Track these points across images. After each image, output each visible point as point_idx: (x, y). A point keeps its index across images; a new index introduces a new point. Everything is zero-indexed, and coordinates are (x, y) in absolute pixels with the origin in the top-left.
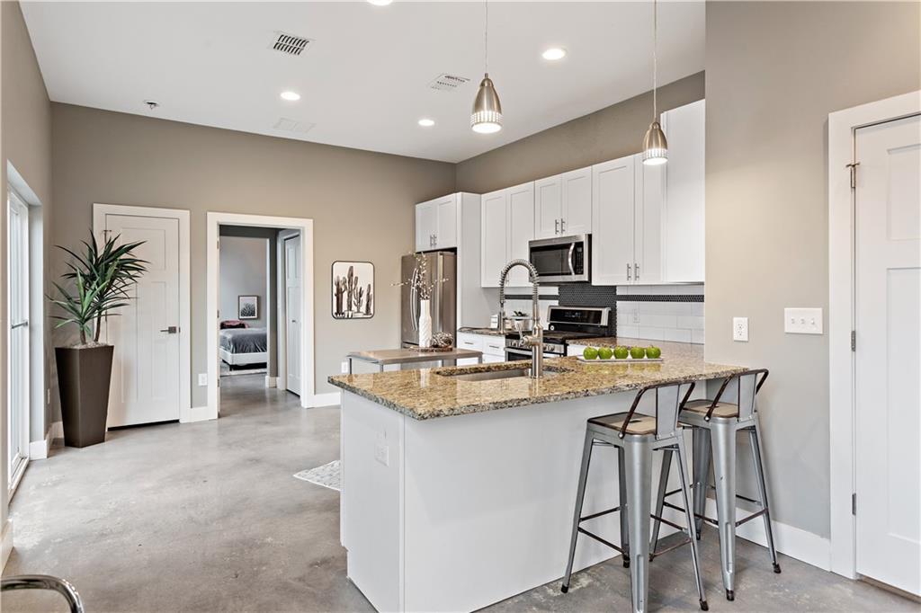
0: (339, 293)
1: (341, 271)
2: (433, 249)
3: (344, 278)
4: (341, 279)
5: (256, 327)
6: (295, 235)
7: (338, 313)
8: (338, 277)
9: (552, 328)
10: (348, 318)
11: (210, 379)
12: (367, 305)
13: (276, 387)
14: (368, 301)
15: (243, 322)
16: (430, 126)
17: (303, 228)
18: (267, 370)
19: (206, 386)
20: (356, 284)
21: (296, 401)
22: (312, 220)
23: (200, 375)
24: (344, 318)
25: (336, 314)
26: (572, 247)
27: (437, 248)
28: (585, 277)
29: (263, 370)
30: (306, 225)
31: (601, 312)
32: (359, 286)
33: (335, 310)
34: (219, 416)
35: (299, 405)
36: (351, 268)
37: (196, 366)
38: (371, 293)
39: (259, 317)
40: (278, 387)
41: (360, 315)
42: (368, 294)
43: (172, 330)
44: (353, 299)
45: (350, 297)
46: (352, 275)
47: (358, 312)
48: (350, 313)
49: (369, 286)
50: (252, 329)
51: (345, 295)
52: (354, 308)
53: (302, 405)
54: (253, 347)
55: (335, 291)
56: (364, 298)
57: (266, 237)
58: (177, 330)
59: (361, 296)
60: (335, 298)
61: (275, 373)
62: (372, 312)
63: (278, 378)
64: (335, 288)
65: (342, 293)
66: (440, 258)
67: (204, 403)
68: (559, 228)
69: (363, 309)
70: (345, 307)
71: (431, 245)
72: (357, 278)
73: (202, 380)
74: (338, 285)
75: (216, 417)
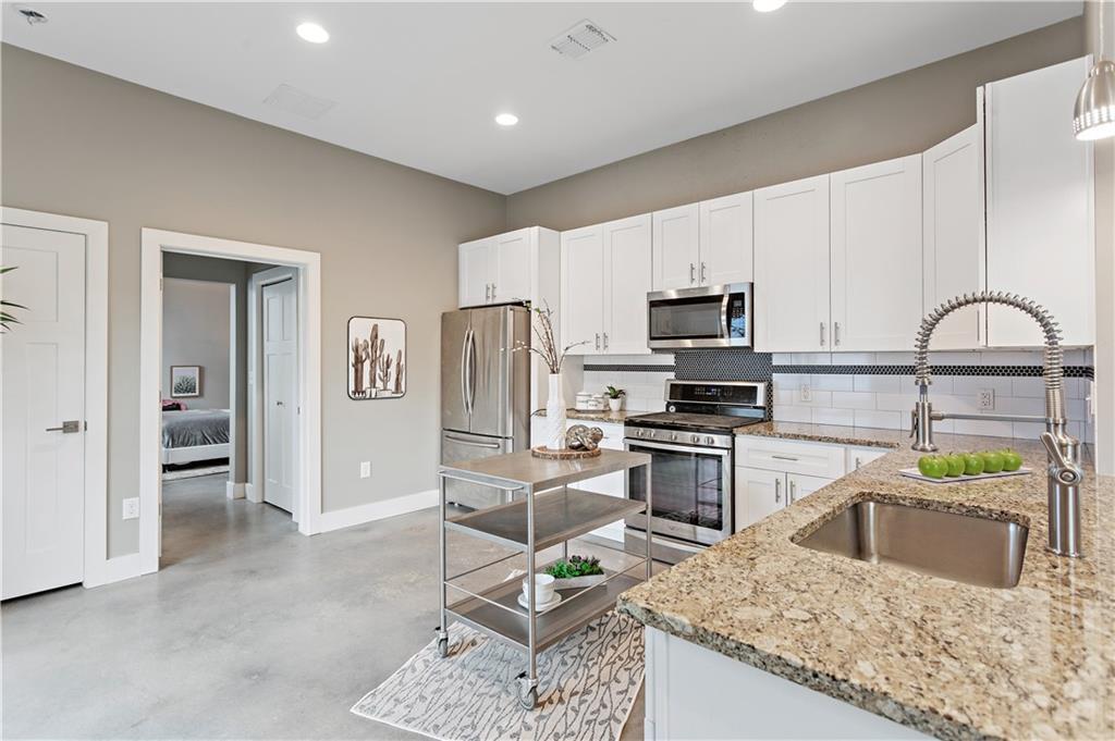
0: (359, 361)
1: (360, 331)
2: (490, 302)
3: (365, 341)
4: (361, 342)
5: (202, 409)
6: (286, 277)
7: (357, 391)
8: (357, 340)
9: (673, 409)
10: (370, 398)
11: (145, 507)
12: (397, 379)
13: (245, 498)
14: (399, 373)
15: (178, 401)
16: (512, 126)
17: (305, 265)
18: (231, 468)
19: (136, 520)
20: (381, 351)
21: (284, 522)
22: (318, 254)
23: (126, 502)
24: (365, 399)
25: (354, 393)
26: (725, 301)
27: (497, 301)
28: (745, 342)
29: (222, 468)
30: (309, 262)
31: (755, 388)
32: (385, 353)
33: (352, 388)
34: (163, 565)
35: (293, 529)
36: (375, 328)
37: (117, 485)
38: (403, 362)
39: (201, 394)
40: (249, 498)
41: (387, 394)
42: (398, 364)
43: (70, 427)
44: (378, 371)
45: (373, 367)
46: (376, 337)
47: (385, 389)
48: (374, 390)
49: (400, 352)
50: (195, 412)
51: (367, 365)
52: (379, 384)
53: (301, 529)
54: (199, 437)
55: (352, 360)
56: (393, 370)
57: (231, 282)
58: (82, 426)
59: (388, 367)
60: (352, 370)
61: (243, 477)
62: (403, 389)
63: (248, 485)
64: (352, 355)
65: (362, 362)
66: (510, 314)
67: (133, 547)
68: (696, 276)
69: (391, 385)
70: (366, 383)
71: (488, 297)
72: (383, 341)
73: (128, 508)
74: (357, 350)
75: (156, 568)
